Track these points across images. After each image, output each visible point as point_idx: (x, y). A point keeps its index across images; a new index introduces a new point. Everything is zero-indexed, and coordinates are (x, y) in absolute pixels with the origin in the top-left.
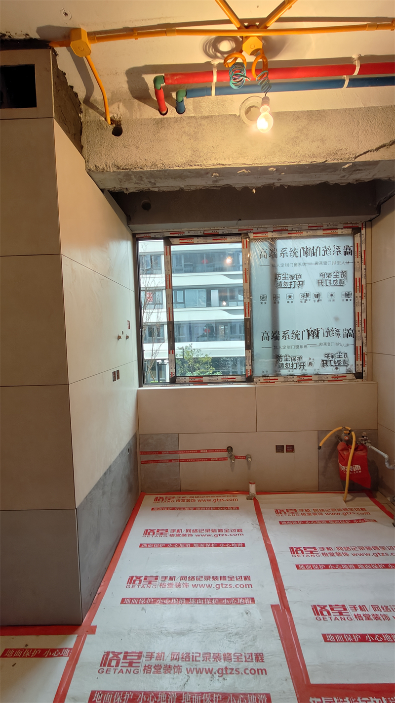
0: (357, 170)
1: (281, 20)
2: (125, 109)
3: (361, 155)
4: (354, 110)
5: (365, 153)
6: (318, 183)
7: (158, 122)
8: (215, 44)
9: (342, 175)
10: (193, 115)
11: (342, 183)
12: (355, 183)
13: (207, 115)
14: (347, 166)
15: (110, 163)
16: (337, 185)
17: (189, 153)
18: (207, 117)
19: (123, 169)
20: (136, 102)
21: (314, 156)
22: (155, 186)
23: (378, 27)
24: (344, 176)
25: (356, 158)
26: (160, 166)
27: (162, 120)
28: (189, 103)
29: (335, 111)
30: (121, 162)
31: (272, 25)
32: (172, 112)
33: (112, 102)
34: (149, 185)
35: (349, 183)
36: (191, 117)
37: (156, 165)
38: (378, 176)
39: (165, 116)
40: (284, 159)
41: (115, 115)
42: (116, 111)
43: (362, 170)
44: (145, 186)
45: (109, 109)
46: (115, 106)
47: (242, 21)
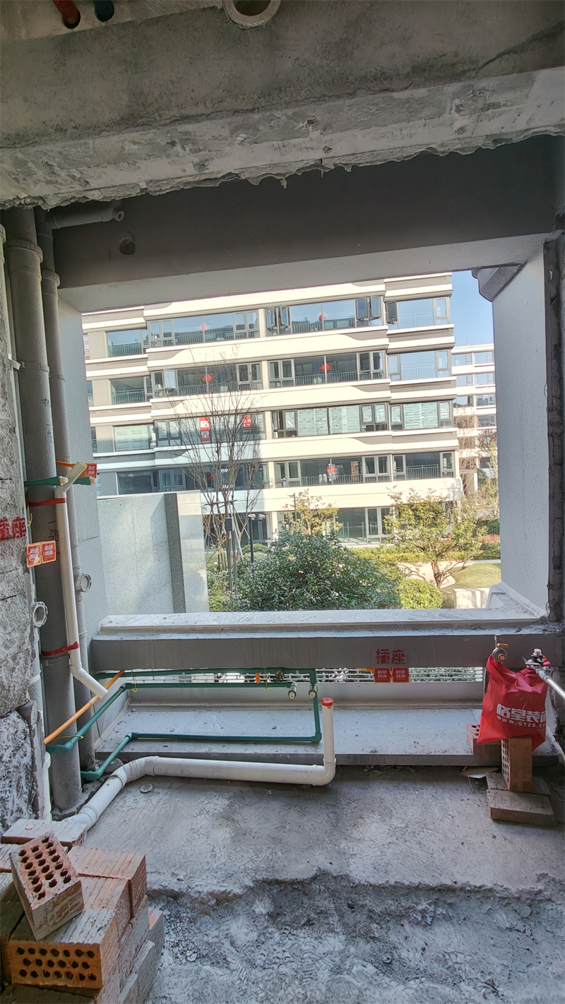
0: (489, 107)
3: (491, 61)
5: (499, 57)
6: (413, 152)
7: (62, 44)
9: (457, 125)
10: (130, 19)
11: (462, 149)
12: (491, 147)
13: (157, 15)
16: (453, 155)
18: (157, 20)
25: (478, 70)
27: (69, 38)
34: (78, 187)
35: (480, 148)
36: (129, 25)
39: (76, 29)
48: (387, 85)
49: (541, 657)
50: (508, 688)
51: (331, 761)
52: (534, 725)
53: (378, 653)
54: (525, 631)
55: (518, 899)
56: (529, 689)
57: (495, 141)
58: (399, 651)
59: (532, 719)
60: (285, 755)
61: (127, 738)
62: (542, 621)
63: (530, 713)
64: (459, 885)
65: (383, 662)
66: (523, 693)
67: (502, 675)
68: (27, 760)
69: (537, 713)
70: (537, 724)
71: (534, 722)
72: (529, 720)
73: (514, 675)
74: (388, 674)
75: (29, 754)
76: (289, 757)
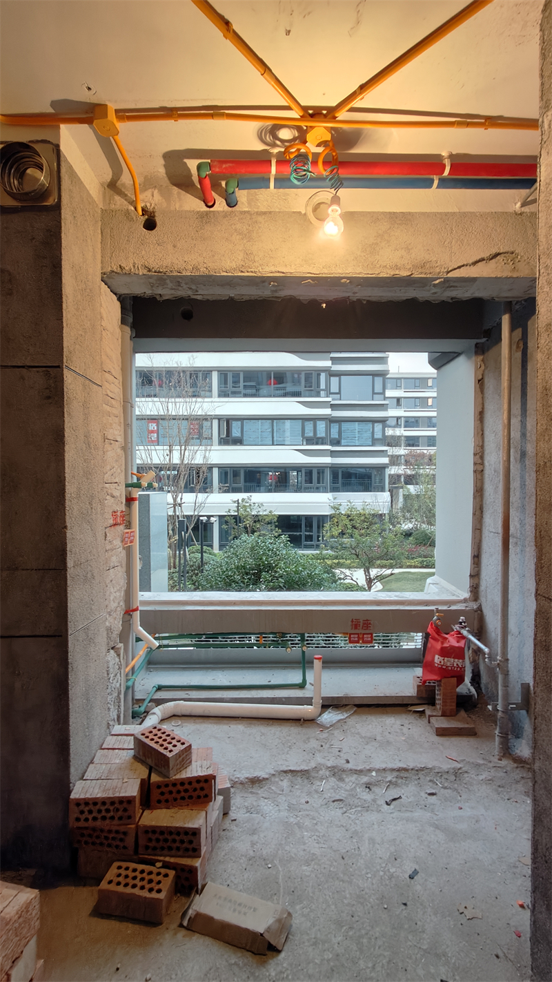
0: (451, 287)
1: (353, 110)
2: (160, 198)
3: (455, 269)
4: (446, 214)
5: (459, 267)
6: (405, 298)
7: (202, 216)
8: (274, 130)
9: (433, 291)
10: (247, 209)
11: (434, 300)
12: (450, 301)
13: (264, 210)
14: (437, 282)
15: (139, 263)
16: (427, 302)
17: (241, 256)
18: (265, 213)
19: (155, 272)
20: (175, 190)
21: (397, 267)
22: (197, 293)
23: (468, 125)
24: (435, 293)
25: (448, 272)
26: (203, 271)
27: (207, 213)
28: (242, 195)
29: (423, 214)
30: (154, 264)
31: (342, 115)
32: (220, 205)
33: (144, 189)
34: (190, 293)
35: (443, 301)
36: (245, 212)
37: (198, 269)
38: (478, 294)
39: (212, 209)
40: (359, 270)
41: (148, 205)
42: (151, 199)
43: (457, 287)
44: (183, 292)
45: (141, 197)
46: (148, 193)
47: (305, 109)
48: (397, 272)
49: (465, 622)
50: (442, 643)
51: (318, 702)
52: (459, 669)
53: (352, 621)
54: (453, 608)
55: (448, 772)
56: (457, 645)
57: (452, 299)
58: (367, 620)
59: (457, 665)
60: (281, 698)
61: (155, 688)
62: (465, 601)
63: (456, 660)
64: (411, 767)
65: (356, 628)
66: (452, 647)
67: (439, 635)
68: (118, 685)
69: (461, 661)
70: (461, 668)
71: (459, 667)
72: (455, 665)
73: (446, 636)
74: (358, 637)
75: (119, 681)
76: (284, 700)
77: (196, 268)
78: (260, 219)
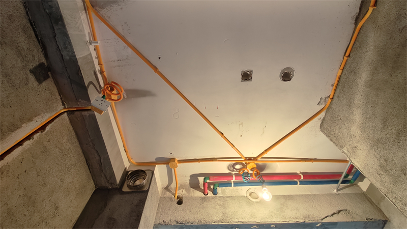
2: (185, 192)
3: (324, 218)
4: (307, 195)
7: (202, 198)
8: (233, 165)
10: (221, 196)
13: (229, 195)
14: (318, 225)
15: (173, 219)
17: (221, 215)
19: (180, 224)
20: (192, 189)
23: (305, 161)
25: (322, 220)
26: (203, 222)
27: (205, 198)
28: (219, 190)
30: (180, 219)
32: (210, 194)
33: (179, 189)
40: (279, 220)
41: (180, 195)
45: (178, 192)
48: (297, 220)
77: (200, 221)
78: (228, 199)
